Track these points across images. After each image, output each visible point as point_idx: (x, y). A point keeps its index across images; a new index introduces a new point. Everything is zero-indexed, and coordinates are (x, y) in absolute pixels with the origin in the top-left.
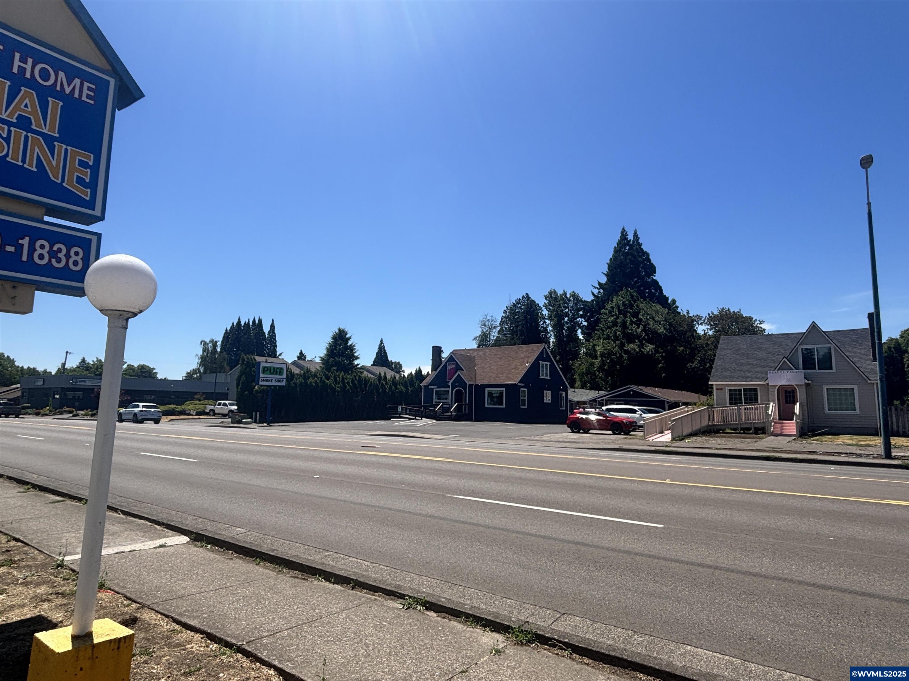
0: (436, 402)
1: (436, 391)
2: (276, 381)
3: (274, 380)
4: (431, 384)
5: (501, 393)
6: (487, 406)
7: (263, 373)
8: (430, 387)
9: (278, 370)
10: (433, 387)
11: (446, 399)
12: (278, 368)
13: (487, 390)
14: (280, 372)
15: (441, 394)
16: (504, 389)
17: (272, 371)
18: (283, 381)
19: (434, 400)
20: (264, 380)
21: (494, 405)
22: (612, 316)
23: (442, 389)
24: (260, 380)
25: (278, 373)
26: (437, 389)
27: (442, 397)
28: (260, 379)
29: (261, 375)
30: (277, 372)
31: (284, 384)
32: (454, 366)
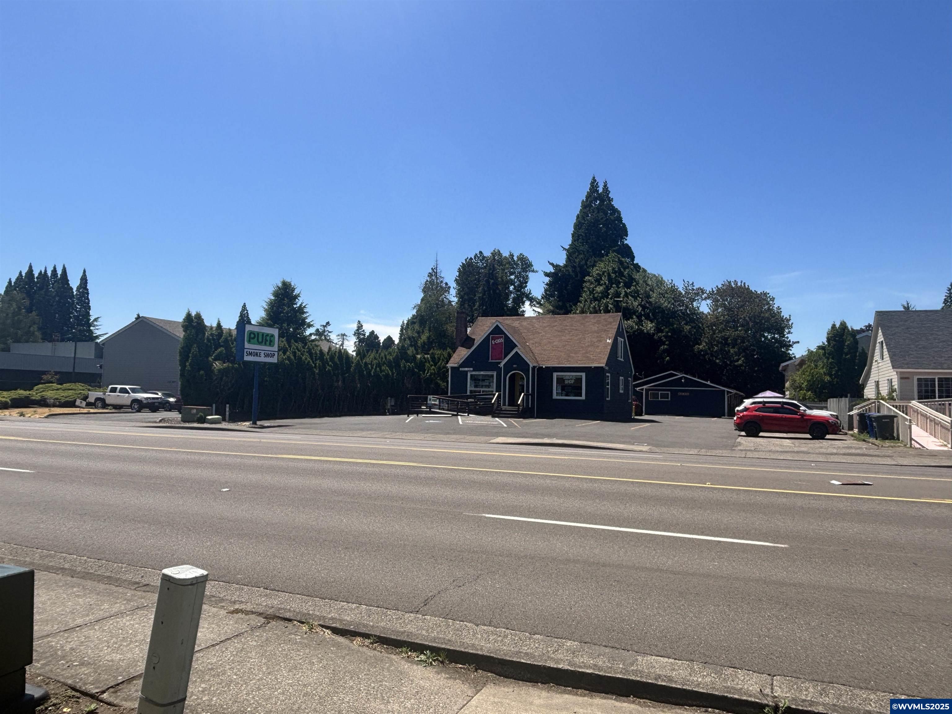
0: (471, 391)
1: (471, 376)
2: (267, 356)
3: (262, 355)
4: (464, 364)
5: (579, 380)
6: (555, 397)
7: (249, 342)
8: (461, 369)
9: (268, 338)
10: (466, 369)
11: (489, 386)
12: (267, 335)
13: (555, 375)
14: (271, 341)
15: (479, 380)
16: (583, 375)
17: (260, 340)
18: (274, 355)
19: (469, 389)
20: (250, 354)
21: (567, 395)
23: (482, 373)
24: (245, 354)
25: (268, 343)
26: (474, 373)
27: (481, 383)
28: (245, 350)
29: (247, 345)
30: (266, 340)
31: (274, 360)
32: (502, 340)
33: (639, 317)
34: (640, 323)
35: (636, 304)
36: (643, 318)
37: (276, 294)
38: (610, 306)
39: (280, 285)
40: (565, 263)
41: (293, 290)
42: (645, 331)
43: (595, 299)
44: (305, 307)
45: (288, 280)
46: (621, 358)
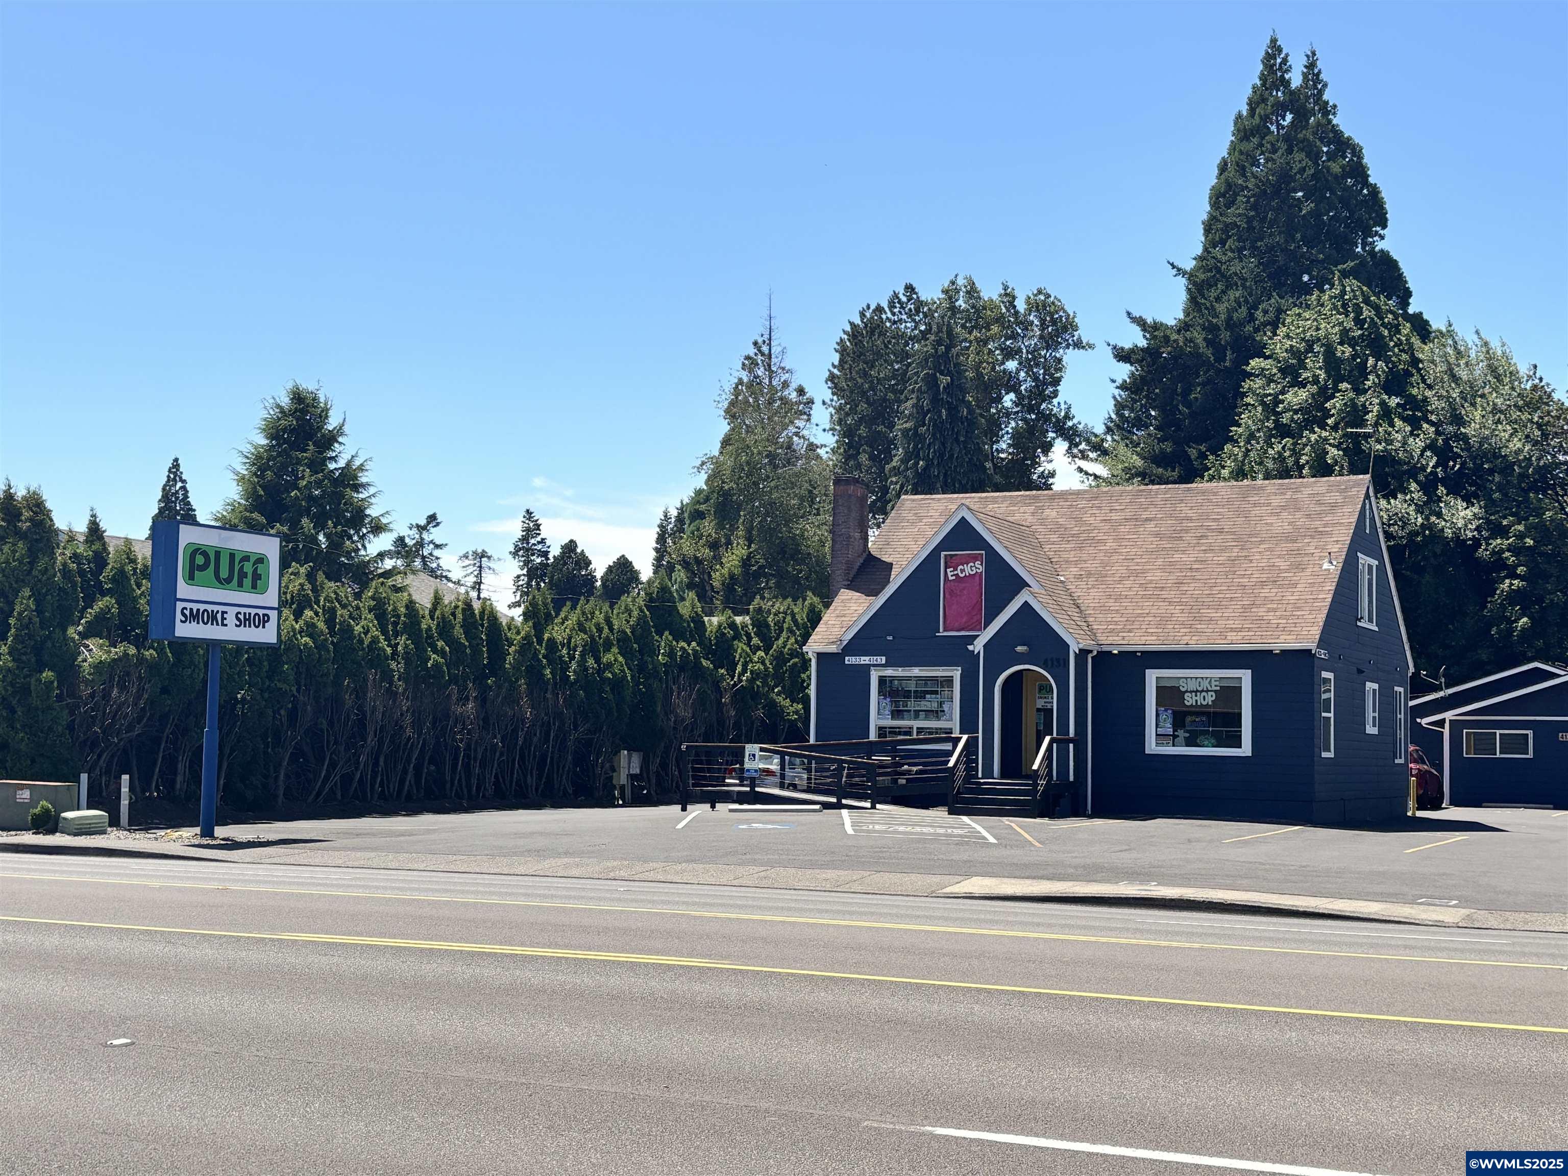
0: (882, 731)
1: (882, 681)
2: (244, 621)
3: (231, 619)
4: (857, 644)
5: (1231, 693)
6: (1152, 746)
7: (191, 578)
8: (850, 660)
9: (248, 568)
10: (865, 660)
11: (937, 714)
12: (246, 558)
13: (1152, 676)
14: (256, 577)
15: (907, 694)
16: (1245, 677)
17: (224, 574)
18: (266, 619)
19: (874, 721)
20: (194, 617)
21: (1190, 743)
22: (1303, 385)
23: (916, 671)
24: (179, 616)
25: (248, 582)
26: (889, 672)
27: (912, 705)
28: (180, 606)
29: (184, 589)
30: (243, 575)
31: (267, 635)
32: (978, 567)
33: (1428, 487)
34: (1430, 505)
35: (1416, 444)
36: (1441, 490)
37: (274, 431)
38: (1333, 452)
39: (285, 401)
40: (1181, 316)
41: (324, 415)
42: (1448, 533)
43: (1283, 431)
44: (361, 468)
45: (308, 385)
46: (1370, 620)
